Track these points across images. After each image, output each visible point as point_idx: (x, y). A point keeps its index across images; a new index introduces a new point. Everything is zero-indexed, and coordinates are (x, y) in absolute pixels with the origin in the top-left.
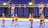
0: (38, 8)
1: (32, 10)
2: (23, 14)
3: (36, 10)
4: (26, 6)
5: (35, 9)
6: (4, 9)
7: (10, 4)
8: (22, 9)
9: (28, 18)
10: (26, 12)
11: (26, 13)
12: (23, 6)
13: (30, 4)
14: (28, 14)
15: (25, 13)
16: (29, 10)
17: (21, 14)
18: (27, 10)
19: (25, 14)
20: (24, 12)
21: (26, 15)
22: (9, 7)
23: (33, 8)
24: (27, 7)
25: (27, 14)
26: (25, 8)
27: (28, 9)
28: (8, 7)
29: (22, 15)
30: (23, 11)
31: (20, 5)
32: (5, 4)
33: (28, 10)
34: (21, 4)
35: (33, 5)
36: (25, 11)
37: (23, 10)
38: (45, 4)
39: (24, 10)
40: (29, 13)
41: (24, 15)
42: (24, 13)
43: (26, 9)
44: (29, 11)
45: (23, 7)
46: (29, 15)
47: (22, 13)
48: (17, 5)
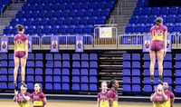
0: (140, 52)
1: (112, 62)
2: (71, 84)
3: (131, 61)
4: (84, 43)
5: (128, 57)
7: (6, 31)
8: (66, 57)
9: (96, 99)
10: (85, 72)
11: (85, 79)
12: (72, 42)
13: (106, 32)
15: (80, 76)
16: (99, 62)
17: (61, 83)
18: (89, 61)
19: (80, 84)
20: (75, 72)
21: (85, 87)
22: (5, 50)
23: (118, 53)
24: (89, 47)
25: (89, 84)
26: (80, 53)
27: (94, 57)
29: (66, 87)
30: (71, 69)
31: (57, 37)
33: (94, 64)
35: (118, 37)
36: (80, 69)
37: (71, 61)
38: (174, 34)
39: (76, 64)
40: (99, 77)
41: (76, 87)
42: (75, 79)
43: (85, 57)
44: (99, 70)
45: (71, 47)
46: (99, 85)
47: (66, 79)
48: (41, 40)
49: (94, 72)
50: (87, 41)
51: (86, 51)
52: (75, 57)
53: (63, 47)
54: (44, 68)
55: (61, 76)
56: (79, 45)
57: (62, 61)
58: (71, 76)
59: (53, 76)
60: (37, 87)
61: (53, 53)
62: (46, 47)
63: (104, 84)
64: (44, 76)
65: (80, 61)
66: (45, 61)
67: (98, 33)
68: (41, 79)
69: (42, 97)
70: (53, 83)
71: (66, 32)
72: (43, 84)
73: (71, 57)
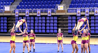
0: (75, 16)
1: (64, 20)
2: (46, 30)
3: (72, 20)
5: (70, 18)
6: (6, 18)
7: (18, 7)
8: (44, 18)
10: (52, 25)
11: (52, 28)
12: (46, 12)
13: (61, 7)
14: (56, 28)
15: (50, 26)
16: (58, 20)
17: (42, 30)
18: (54, 20)
19: (50, 30)
20: (48, 25)
23: (66, 16)
25: (53, 30)
27: (56, 18)
28: (13, 14)
29: (44, 31)
30: (46, 23)
32: (7, 8)
33: (56, 21)
34: (40, 8)
35: (66, 10)
36: (50, 23)
37: (46, 20)
38: (90, 8)
39: (48, 21)
40: (58, 27)
41: (48, 31)
42: (48, 28)
43: (52, 18)
44: (58, 23)
45: (46, 14)
47: (44, 28)
49: (56, 25)
50: (53, 11)
51: (52, 16)
52: (48, 18)
53: (42, 14)
54: (34, 23)
55: (42, 26)
56: (49, 13)
57: (42, 20)
58: (46, 26)
59: (38, 26)
60: (32, 31)
61: (38, 17)
62: (35, 14)
63: (60, 30)
64: (34, 26)
65: (50, 20)
66: (34, 20)
67: (57, 8)
68: (33, 28)
69: (34, 36)
70: (38, 29)
71: (44, 8)
72: (34, 30)
73: (46, 18)
